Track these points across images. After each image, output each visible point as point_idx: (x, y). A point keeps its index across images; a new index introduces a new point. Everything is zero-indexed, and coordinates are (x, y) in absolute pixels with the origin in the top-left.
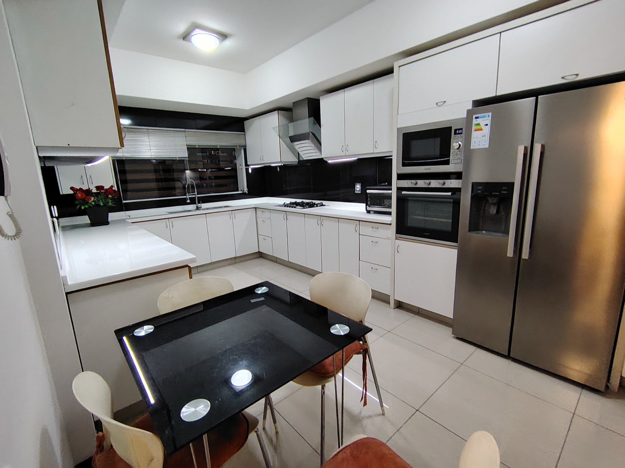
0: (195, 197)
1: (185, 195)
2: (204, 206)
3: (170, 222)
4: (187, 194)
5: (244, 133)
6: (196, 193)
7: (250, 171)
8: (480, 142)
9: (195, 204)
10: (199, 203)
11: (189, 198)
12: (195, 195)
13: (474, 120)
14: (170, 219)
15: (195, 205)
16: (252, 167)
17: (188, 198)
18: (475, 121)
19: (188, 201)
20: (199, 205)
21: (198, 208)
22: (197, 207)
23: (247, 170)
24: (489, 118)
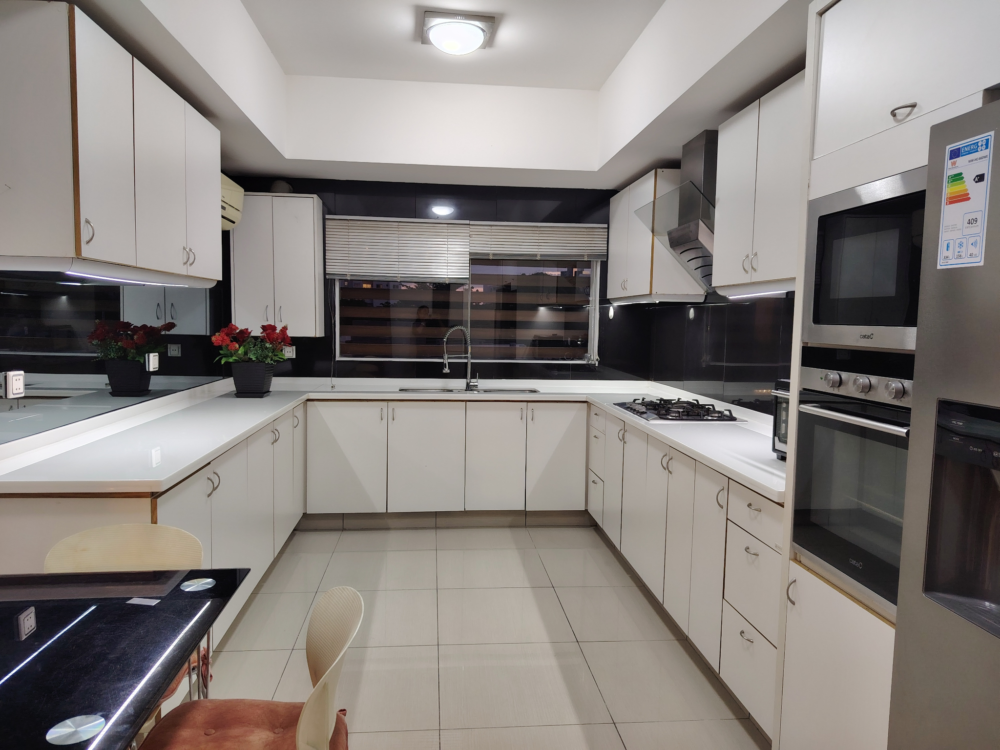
0: (466, 364)
1: (442, 357)
2: (484, 384)
3: (390, 410)
4: (446, 356)
5: (606, 226)
6: (469, 355)
7: (611, 313)
8: (961, 245)
9: (465, 377)
10: (473, 377)
11: (448, 363)
12: (466, 358)
13: (948, 163)
14: (390, 403)
15: (465, 380)
16: (616, 304)
17: (445, 364)
18: (950, 169)
19: (446, 370)
20: (473, 380)
21: (469, 388)
22: (468, 384)
23: (604, 313)
24: (986, 152)
